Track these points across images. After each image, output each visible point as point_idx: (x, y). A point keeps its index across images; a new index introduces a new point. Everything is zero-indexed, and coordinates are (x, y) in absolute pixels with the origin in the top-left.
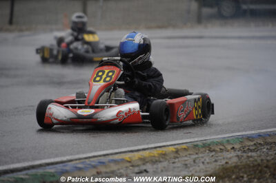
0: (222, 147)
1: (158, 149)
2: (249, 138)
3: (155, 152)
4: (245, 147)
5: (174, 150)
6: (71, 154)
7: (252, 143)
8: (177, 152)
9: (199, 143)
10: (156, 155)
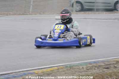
0: (78, 67)
1: (50, 68)
2: (90, 63)
3: (49, 70)
4: (88, 67)
5: (57, 68)
6: (13, 70)
7: (91, 66)
8: (58, 69)
9: (68, 65)
10: (49, 71)
